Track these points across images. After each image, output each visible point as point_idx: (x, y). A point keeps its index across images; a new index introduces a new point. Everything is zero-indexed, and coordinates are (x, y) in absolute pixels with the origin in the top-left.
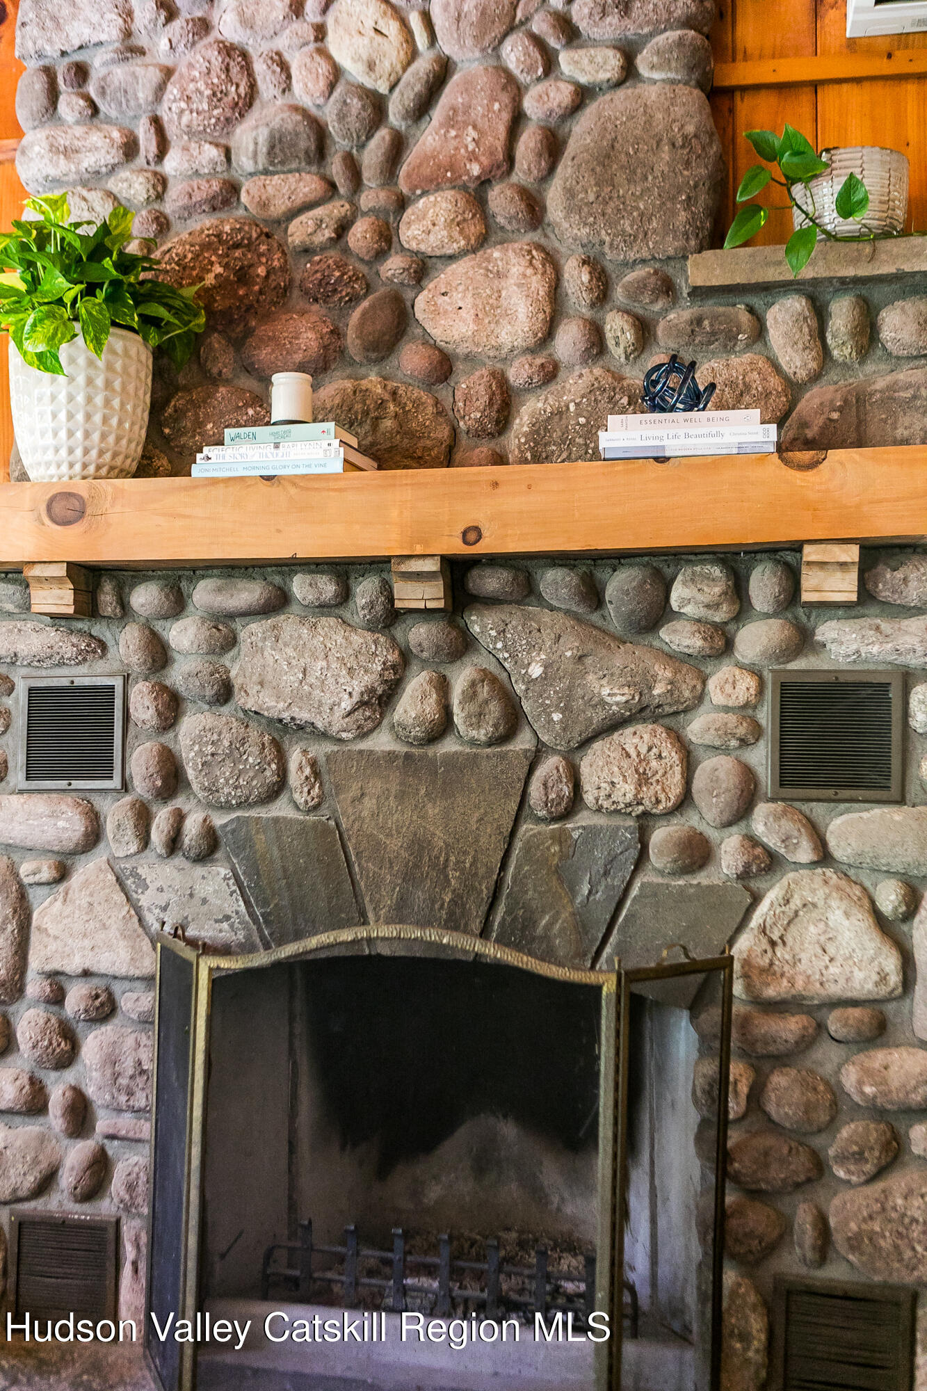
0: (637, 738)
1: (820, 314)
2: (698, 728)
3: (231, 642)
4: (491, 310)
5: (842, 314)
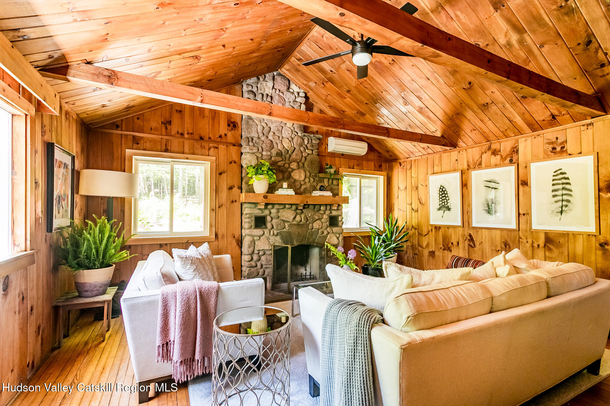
0: (318, 222)
1: (329, 180)
2: (323, 220)
3: (279, 212)
4: (300, 176)
5: (331, 181)
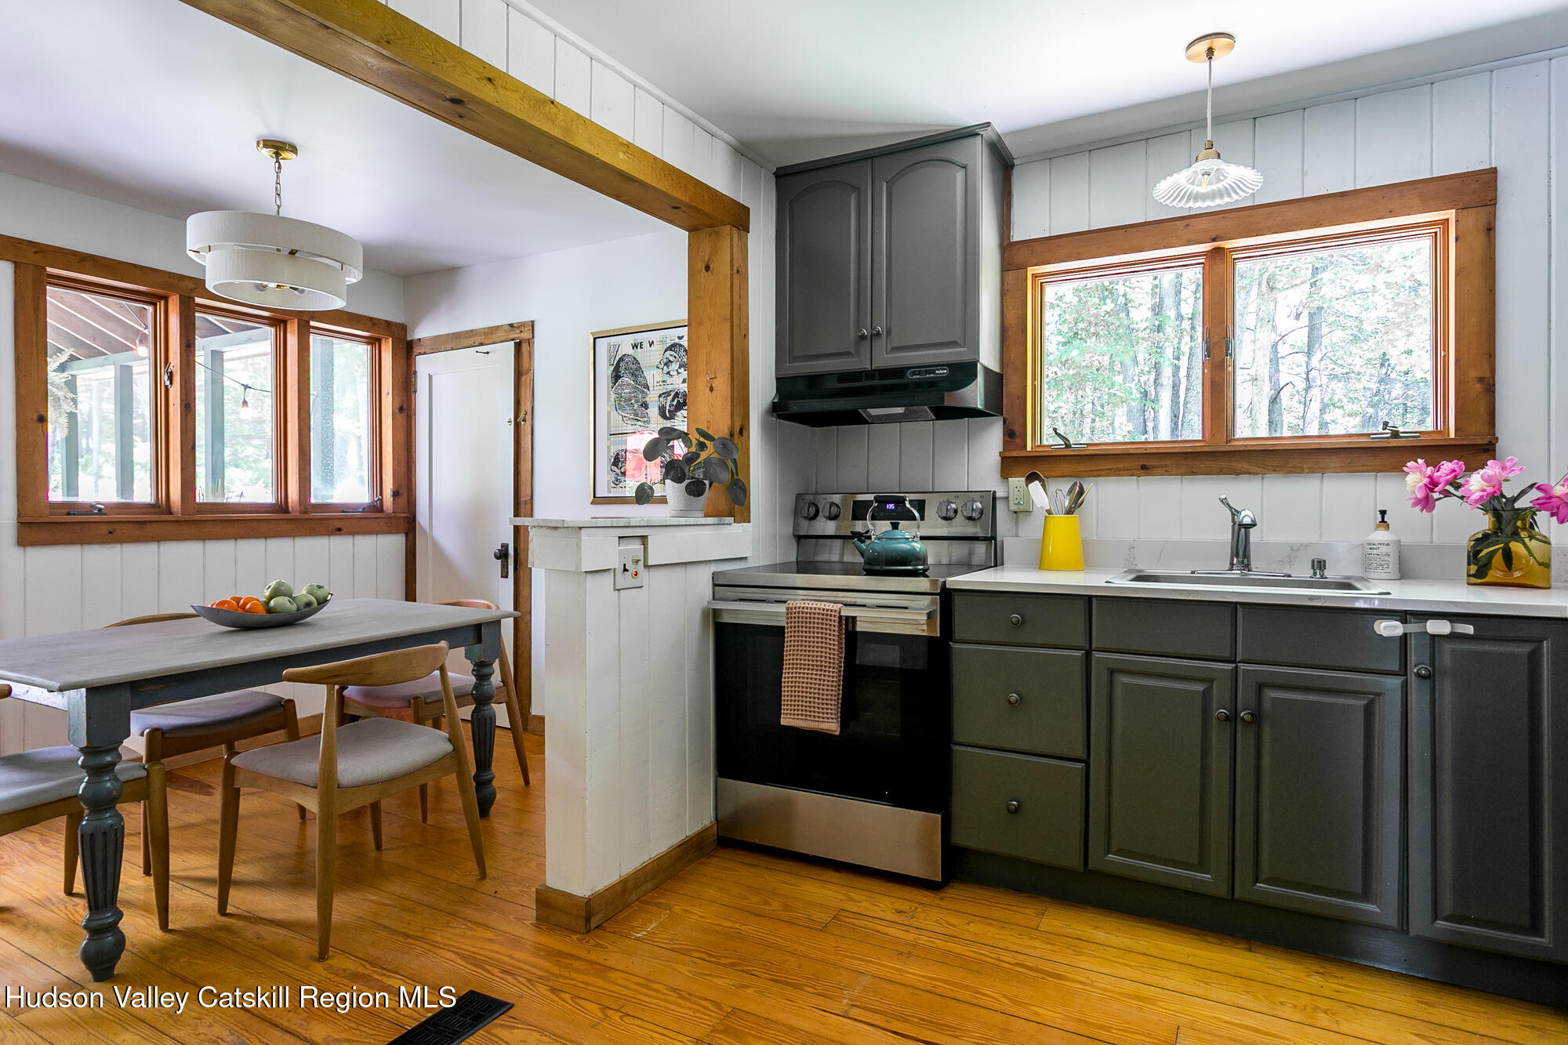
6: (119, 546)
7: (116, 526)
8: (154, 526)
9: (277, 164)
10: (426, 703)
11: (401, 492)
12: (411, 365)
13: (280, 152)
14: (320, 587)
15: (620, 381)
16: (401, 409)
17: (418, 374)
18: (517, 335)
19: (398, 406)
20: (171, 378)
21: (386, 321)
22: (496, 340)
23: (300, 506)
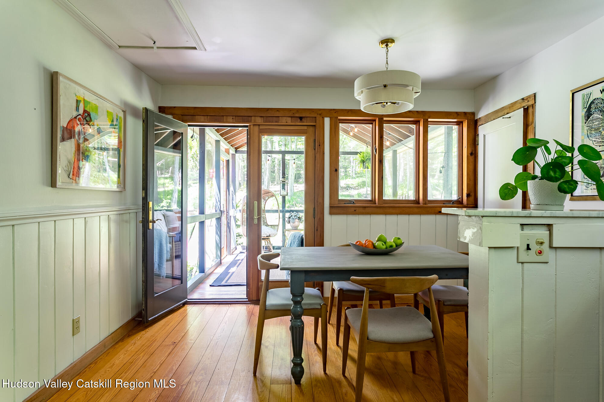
6: (358, 215)
7: (357, 209)
8: (369, 208)
9: (387, 50)
10: (444, 305)
11: (471, 194)
12: (476, 131)
13: (388, 44)
14: (399, 239)
15: (591, 117)
16: (471, 154)
17: (479, 135)
18: (526, 104)
19: (470, 152)
20: (376, 151)
21: (464, 112)
22: (515, 109)
23: (423, 202)
